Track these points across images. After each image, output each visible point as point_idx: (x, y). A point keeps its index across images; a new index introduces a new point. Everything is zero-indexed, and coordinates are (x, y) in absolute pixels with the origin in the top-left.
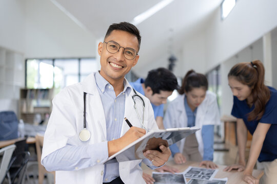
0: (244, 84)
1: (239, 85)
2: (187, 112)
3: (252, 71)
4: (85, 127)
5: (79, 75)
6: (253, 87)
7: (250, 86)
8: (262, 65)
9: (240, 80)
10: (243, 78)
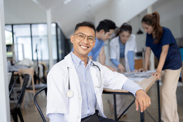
0: (149, 25)
1: (147, 26)
2: (120, 46)
3: (153, 17)
4: (69, 88)
5: (31, 37)
6: (154, 26)
7: (152, 26)
8: (158, 14)
9: (147, 24)
10: (148, 22)
